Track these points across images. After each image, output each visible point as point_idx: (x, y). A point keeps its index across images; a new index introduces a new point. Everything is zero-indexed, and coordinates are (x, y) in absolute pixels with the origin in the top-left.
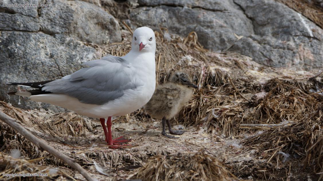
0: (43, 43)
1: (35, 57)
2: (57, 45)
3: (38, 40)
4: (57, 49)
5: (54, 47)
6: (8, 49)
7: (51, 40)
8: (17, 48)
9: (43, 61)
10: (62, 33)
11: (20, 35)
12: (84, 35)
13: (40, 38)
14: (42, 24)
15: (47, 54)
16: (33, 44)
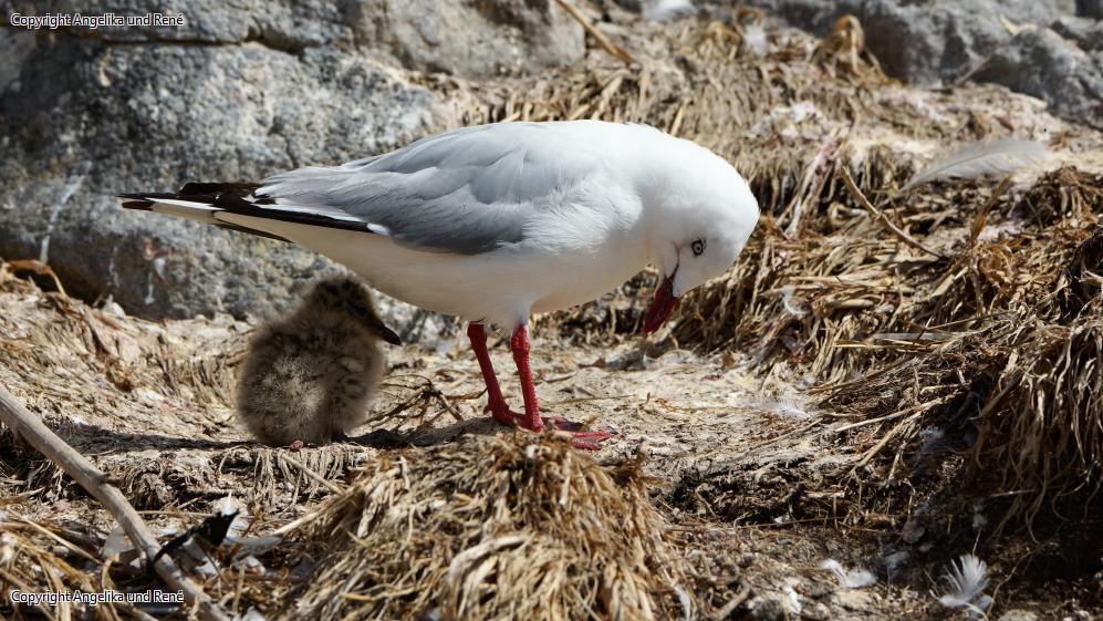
0: (256, 80)
1: (217, 133)
2: (305, 88)
3: (236, 72)
4: (302, 100)
5: (294, 95)
6: (130, 108)
7: (287, 69)
8: (158, 102)
9: (244, 144)
10: (329, 42)
11: (175, 56)
12: (419, 47)
13: (245, 66)
14: (261, 14)
15: (261, 122)
16: (218, 88)
